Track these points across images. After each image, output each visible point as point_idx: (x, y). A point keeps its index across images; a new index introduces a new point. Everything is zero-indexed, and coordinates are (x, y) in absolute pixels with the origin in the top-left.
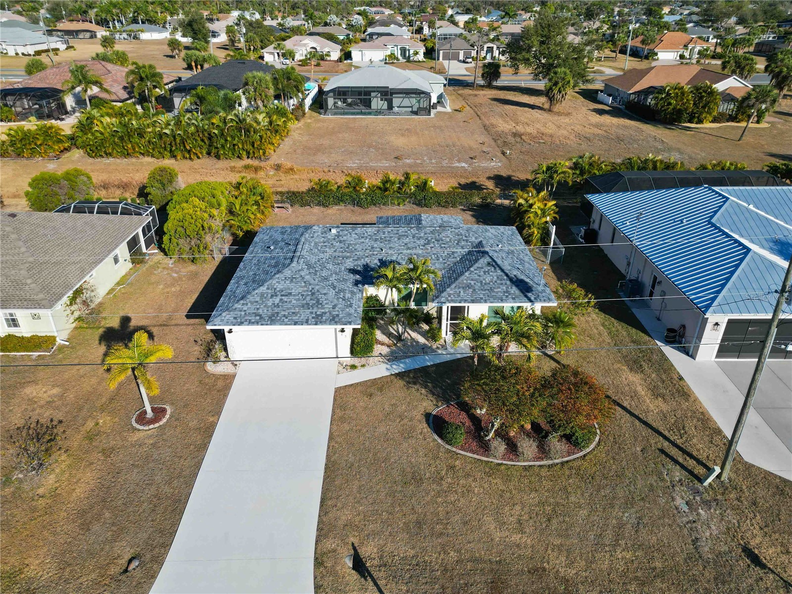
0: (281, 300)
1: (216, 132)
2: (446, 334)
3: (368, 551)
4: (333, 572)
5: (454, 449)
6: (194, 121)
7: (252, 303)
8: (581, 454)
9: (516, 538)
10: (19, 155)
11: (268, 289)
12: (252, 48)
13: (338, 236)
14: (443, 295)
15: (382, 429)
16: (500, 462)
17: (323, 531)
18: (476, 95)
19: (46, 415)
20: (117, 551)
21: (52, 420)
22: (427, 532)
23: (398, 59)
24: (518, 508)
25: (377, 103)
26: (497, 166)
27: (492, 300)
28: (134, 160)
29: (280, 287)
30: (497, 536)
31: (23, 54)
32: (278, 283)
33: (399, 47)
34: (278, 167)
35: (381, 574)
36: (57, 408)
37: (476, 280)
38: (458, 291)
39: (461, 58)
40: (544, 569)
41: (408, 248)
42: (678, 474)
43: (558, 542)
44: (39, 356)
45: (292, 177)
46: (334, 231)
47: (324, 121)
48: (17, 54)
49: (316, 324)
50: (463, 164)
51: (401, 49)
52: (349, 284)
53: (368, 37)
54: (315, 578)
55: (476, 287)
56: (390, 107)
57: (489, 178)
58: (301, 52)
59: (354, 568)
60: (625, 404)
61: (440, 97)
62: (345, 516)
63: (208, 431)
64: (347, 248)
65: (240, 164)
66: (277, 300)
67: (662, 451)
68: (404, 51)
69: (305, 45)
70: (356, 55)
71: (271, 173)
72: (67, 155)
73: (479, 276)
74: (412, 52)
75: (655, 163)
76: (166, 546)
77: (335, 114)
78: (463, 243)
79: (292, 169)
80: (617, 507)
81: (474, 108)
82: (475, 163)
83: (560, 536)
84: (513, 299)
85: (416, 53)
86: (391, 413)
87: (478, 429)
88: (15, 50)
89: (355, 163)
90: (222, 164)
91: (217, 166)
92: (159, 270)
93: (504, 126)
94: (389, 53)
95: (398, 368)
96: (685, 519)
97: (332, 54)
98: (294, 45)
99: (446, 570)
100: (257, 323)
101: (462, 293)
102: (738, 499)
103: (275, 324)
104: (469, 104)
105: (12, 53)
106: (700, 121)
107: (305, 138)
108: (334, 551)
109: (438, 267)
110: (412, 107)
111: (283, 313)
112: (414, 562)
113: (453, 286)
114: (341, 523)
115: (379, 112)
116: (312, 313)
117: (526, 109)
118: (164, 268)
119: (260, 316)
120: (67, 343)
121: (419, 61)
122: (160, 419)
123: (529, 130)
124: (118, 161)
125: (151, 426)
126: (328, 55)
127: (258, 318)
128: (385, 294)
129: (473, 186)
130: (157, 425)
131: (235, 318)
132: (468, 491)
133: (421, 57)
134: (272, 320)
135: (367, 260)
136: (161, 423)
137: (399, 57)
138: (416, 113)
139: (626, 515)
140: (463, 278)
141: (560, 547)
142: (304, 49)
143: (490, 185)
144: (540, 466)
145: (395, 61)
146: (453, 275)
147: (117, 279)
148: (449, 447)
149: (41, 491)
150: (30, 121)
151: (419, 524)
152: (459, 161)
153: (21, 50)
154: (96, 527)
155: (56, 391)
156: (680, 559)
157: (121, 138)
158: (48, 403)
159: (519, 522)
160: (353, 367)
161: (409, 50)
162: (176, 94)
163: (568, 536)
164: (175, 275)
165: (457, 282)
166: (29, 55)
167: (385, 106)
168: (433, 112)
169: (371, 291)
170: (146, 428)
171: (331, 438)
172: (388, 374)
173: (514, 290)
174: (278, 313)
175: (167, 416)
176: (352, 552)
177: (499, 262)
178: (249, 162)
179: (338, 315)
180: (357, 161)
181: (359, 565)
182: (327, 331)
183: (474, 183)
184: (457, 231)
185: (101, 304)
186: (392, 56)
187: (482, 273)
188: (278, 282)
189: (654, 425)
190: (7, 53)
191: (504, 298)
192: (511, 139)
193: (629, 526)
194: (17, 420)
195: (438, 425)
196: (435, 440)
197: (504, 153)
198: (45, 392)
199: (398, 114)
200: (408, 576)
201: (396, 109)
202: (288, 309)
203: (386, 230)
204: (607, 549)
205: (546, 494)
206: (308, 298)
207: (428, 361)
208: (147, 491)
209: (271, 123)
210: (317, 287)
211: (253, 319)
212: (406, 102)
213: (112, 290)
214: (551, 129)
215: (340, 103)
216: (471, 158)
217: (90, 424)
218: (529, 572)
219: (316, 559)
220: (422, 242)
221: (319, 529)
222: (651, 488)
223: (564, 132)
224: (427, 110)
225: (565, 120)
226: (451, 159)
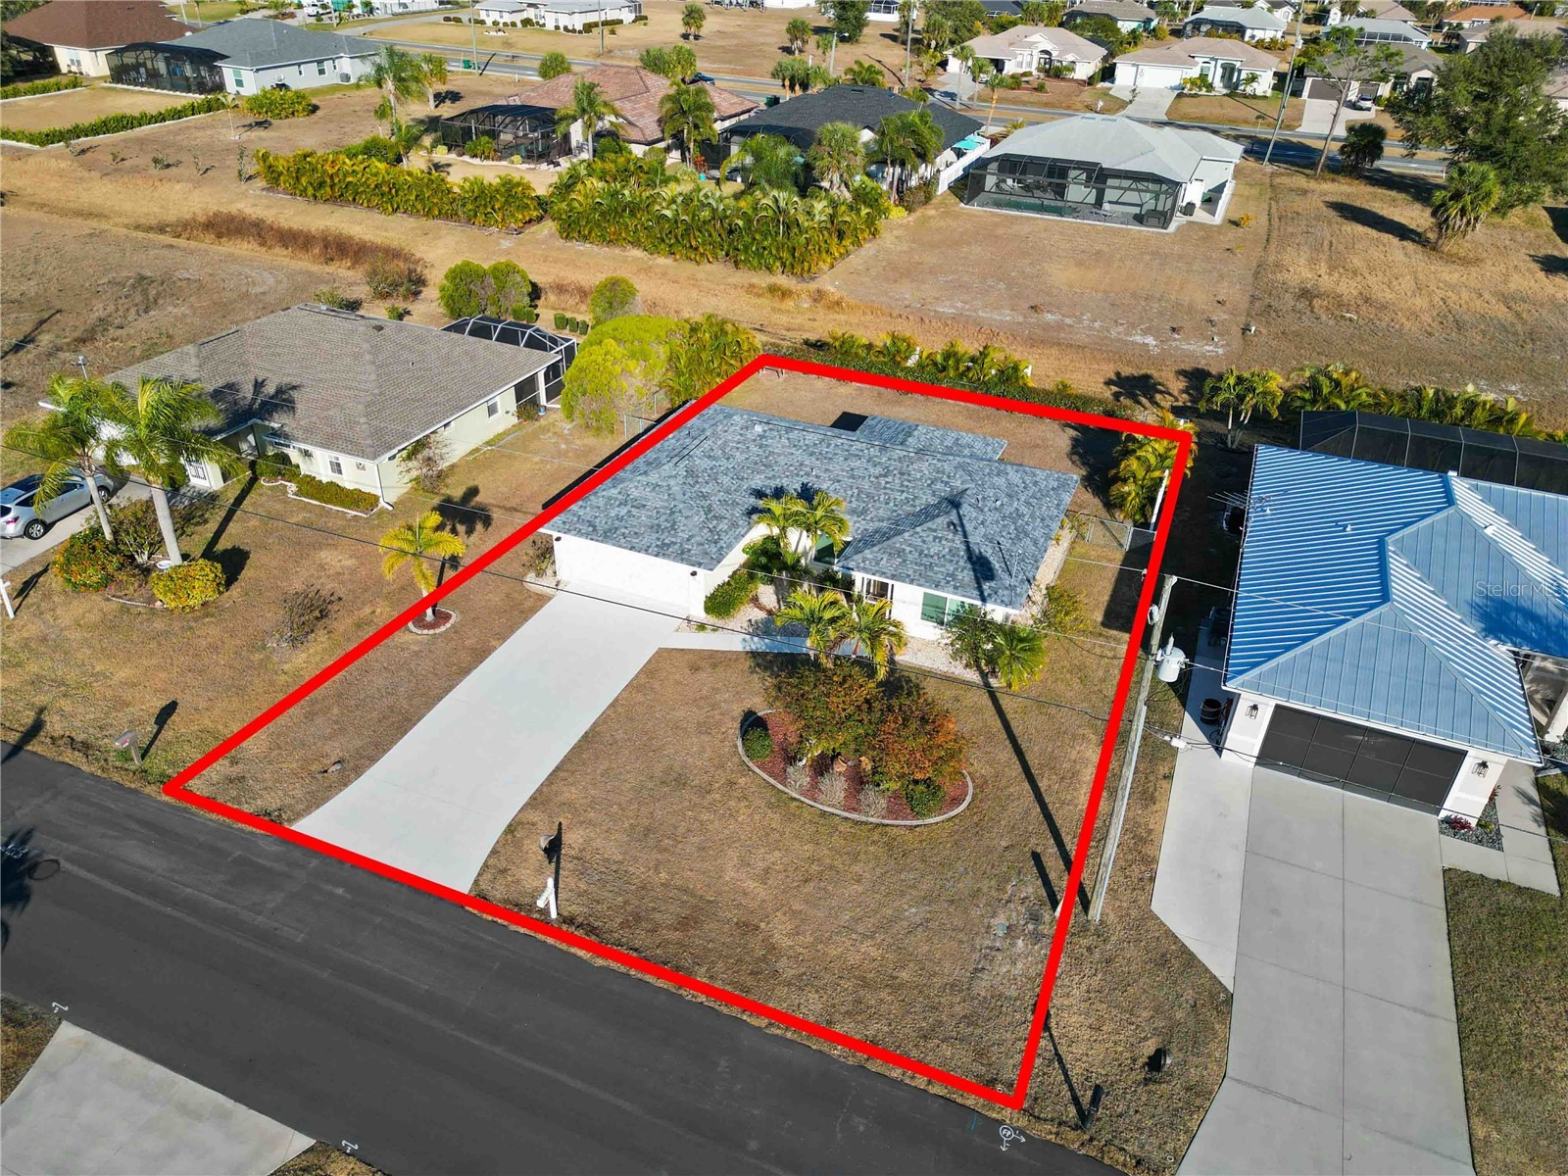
0: (629, 512)
1: (740, 223)
3: (572, 839)
4: (518, 845)
5: (751, 764)
6: (711, 201)
7: (592, 507)
8: (915, 823)
9: (751, 885)
10: (470, 220)
11: (620, 493)
12: (933, 43)
13: (761, 437)
14: (855, 557)
15: (680, 714)
16: (797, 796)
17: (536, 801)
18: (1304, 192)
19: (328, 586)
20: (327, 749)
21: (332, 594)
22: (651, 843)
23: (1210, 87)
24: (777, 854)
25: (1078, 192)
26: (1209, 352)
27: (922, 581)
28: (617, 251)
29: (634, 493)
30: (730, 874)
31: (566, 28)
33: (1220, 62)
34: (820, 296)
35: (570, 866)
36: (342, 582)
37: (916, 547)
38: (880, 556)
39: (1353, 96)
40: (757, 928)
41: (853, 477)
42: (1030, 890)
43: (797, 907)
44: (355, 516)
45: (836, 316)
46: (758, 429)
47: (957, 215)
48: (557, 28)
49: (656, 556)
50: (1150, 340)
51: (1224, 67)
52: (738, 512)
53: (1189, 28)
54: (498, 842)
55: (910, 557)
56: (1099, 202)
57: (1182, 373)
58: (1020, 58)
59: (546, 850)
60: (1043, 785)
61: (1218, 189)
62: (570, 793)
63: (481, 654)
64: (766, 457)
65: (762, 279)
66: (623, 511)
67: (1036, 857)
68: (1229, 70)
69: (1031, 45)
70: (1124, 73)
71: (805, 305)
72: (534, 228)
73: (924, 542)
74: (1243, 76)
75: (1471, 405)
76: (373, 760)
77: (998, 204)
78: (939, 486)
79: (838, 303)
80: (908, 897)
81: (1275, 222)
82: (1175, 340)
83: (807, 902)
84: (956, 588)
85: (1253, 79)
86: (706, 698)
87: (794, 750)
88: (557, 20)
89: (952, 307)
90: (743, 277)
91: (731, 280)
92: (549, 434)
93: (1301, 271)
94: (1195, 73)
95: (758, 644)
96: (987, 943)
97: (1078, 67)
98: (1011, 44)
99: (643, 888)
100: (587, 535)
101: (883, 562)
102: (1089, 949)
103: (607, 543)
104: (1274, 210)
105: (550, 26)
107: (901, 247)
108: (533, 824)
110: (1141, 206)
111: (623, 530)
112: (614, 868)
113: (876, 549)
114: (561, 798)
115: (1074, 211)
116: (658, 539)
117: (1386, 237)
118: (555, 433)
119: (594, 527)
120: (390, 508)
121: (1254, 97)
122: (439, 627)
123: (1348, 288)
124: (595, 248)
125: (426, 632)
126: (1071, 68)
127: (591, 529)
130: (431, 632)
131: (564, 523)
132: (731, 815)
133: (1263, 88)
134: (606, 537)
135: (785, 482)
136: (437, 631)
137: (1218, 84)
138: (1139, 219)
139: (913, 910)
140: (899, 538)
141: (795, 913)
142: (1027, 52)
143: (1177, 385)
144: (846, 818)
145: (1204, 91)
146: (890, 531)
147: (490, 436)
148: (746, 759)
149: (286, 667)
150: (513, 163)
151: (648, 830)
152: (1145, 332)
153: (565, 21)
154: (319, 720)
155: (349, 563)
156: (937, 981)
158: (339, 574)
159: (767, 870)
160: (702, 627)
161: (1240, 71)
162: (735, 138)
163: (816, 906)
164: (563, 446)
165: (887, 543)
166: (574, 31)
167: (1092, 199)
168: (1178, 220)
170: (419, 632)
171: (612, 705)
172: (740, 649)
173: (967, 575)
174: (616, 529)
175: (448, 625)
176: (555, 833)
177: (969, 527)
178: (782, 280)
179: (689, 550)
180: (959, 304)
181: (553, 849)
183: (1147, 377)
184: (939, 465)
185: (453, 467)
186: (1203, 81)
187: (931, 538)
188: (636, 487)
189: (1059, 823)
190: (544, 25)
191: (943, 583)
192: (1286, 303)
193: (905, 924)
194: (297, 585)
196: (736, 746)
197: (1246, 329)
198: (340, 561)
200: (597, 877)
201: (1106, 206)
202: (633, 526)
203: (834, 442)
204: (854, 936)
205: (826, 852)
206: (664, 517)
208: (384, 700)
209: (832, 217)
210: (681, 506)
211: (585, 528)
212: (1132, 197)
213: (477, 450)
214: (1396, 293)
215: (1010, 182)
216: (1174, 330)
217: (367, 610)
218: (737, 924)
219: (510, 825)
220: (878, 470)
221: (533, 798)
222: (976, 894)
223: (1420, 302)
224: (1163, 218)
225: (1451, 274)
226: (1133, 326)
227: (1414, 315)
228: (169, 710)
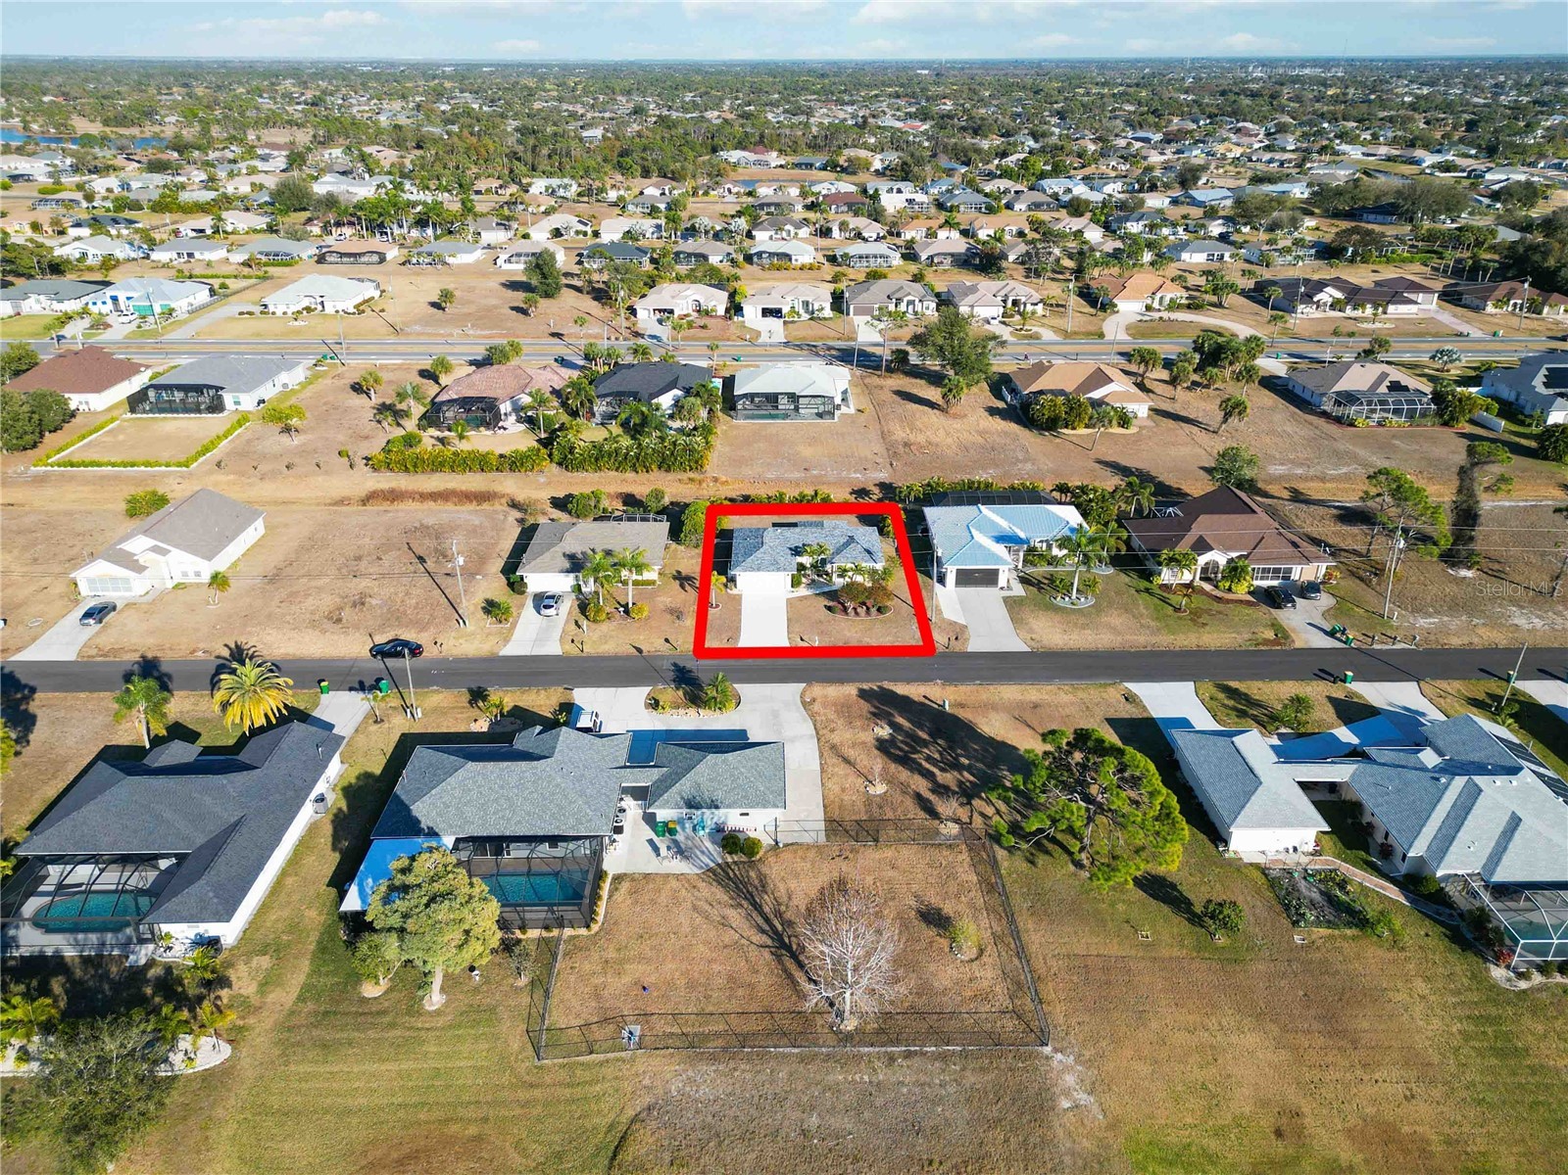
0: (761, 561)
2: (835, 578)
3: (806, 638)
5: (836, 615)
7: (749, 563)
8: (884, 616)
11: (755, 557)
13: (782, 533)
14: (834, 560)
15: (807, 610)
16: (853, 618)
18: (881, 386)
20: (723, 637)
23: (799, 314)
24: (859, 629)
25: (785, 407)
26: (883, 476)
31: (344, 312)
32: (759, 554)
33: (801, 300)
34: (716, 480)
38: (840, 558)
41: (817, 538)
44: (652, 588)
45: (730, 486)
47: (737, 427)
48: (337, 312)
49: (778, 571)
50: (858, 474)
51: (803, 302)
52: (789, 555)
53: (755, 257)
55: (848, 556)
56: (797, 409)
57: (876, 485)
61: (845, 392)
63: (739, 610)
64: (787, 539)
65: (685, 476)
68: (806, 304)
69: (686, 296)
70: (747, 307)
71: (708, 485)
73: (850, 551)
74: (816, 307)
75: (979, 483)
77: (747, 417)
78: (844, 536)
79: (725, 480)
81: (877, 408)
82: (867, 472)
84: (865, 561)
85: (822, 308)
86: (810, 605)
87: (845, 610)
90: (671, 476)
93: (900, 433)
94: (788, 307)
95: (813, 591)
97: (715, 306)
98: (672, 298)
100: (752, 571)
101: (842, 560)
104: (873, 400)
106: (1074, 428)
107: (727, 449)
109: (831, 549)
110: (818, 410)
111: (763, 567)
113: (838, 556)
115: (786, 416)
116: (775, 567)
117: (926, 409)
120: (660, 583)
121: (826, 319)
123: (921, 438)
125: (714, 609)
126: (712, 308)
127: (752, 569)
128: (806, 560)
129: (862, 492)
132: (840, 625)
133: (828, 313)
135: (797, 544)
136: (717, 608)
137: (802, 311)
138: (820, 415)
140: (842, 552)
142: (683, 301)
143: (876, 490)
144: (867, 619)
145: (797, 318)
146: (838, 551)
148: (834, 614)
151: (822, 632)
152: (854, 471)
154: (712, 633)
157: (597, 460)
159: (856, 632)
160: (792, 591)
161: (813, 304)
165: (840, 554)
166: (352, 313)
167: (793, 409)
168: (837, 413)
169: (799, 559)
170: (712, 609)
171: (788, 612)
172: (808, 593)
173: (867, 556)
175: (721, 606)
177: (861, 544)
178: (691, 475)
179: (787, 568)
182: (782, 574)
183: (864, 489)
186: (793, 310)
187: (854, 549)
190: (323, 310)
192: (901, 450)
195: (829, 608)
196: (829, 612)
197: (891, 464)
199: (804, 418)
201: (802, 413)
203: (806, 528)
205: (869, 626)
206: (771, 561)
207: (826, 589)
208: (725, 623)
210: (775, 556)
211: (750, 569)
214: (939, 437)
215: (748, 403)
216: (864, 468)
217: (690, 608)
220: (825, 534)
223: (949, 440)
224: (831, 414)
225: (957, 424)
226: (849, 470)
227: (949, 447)
228: (667, 640)
